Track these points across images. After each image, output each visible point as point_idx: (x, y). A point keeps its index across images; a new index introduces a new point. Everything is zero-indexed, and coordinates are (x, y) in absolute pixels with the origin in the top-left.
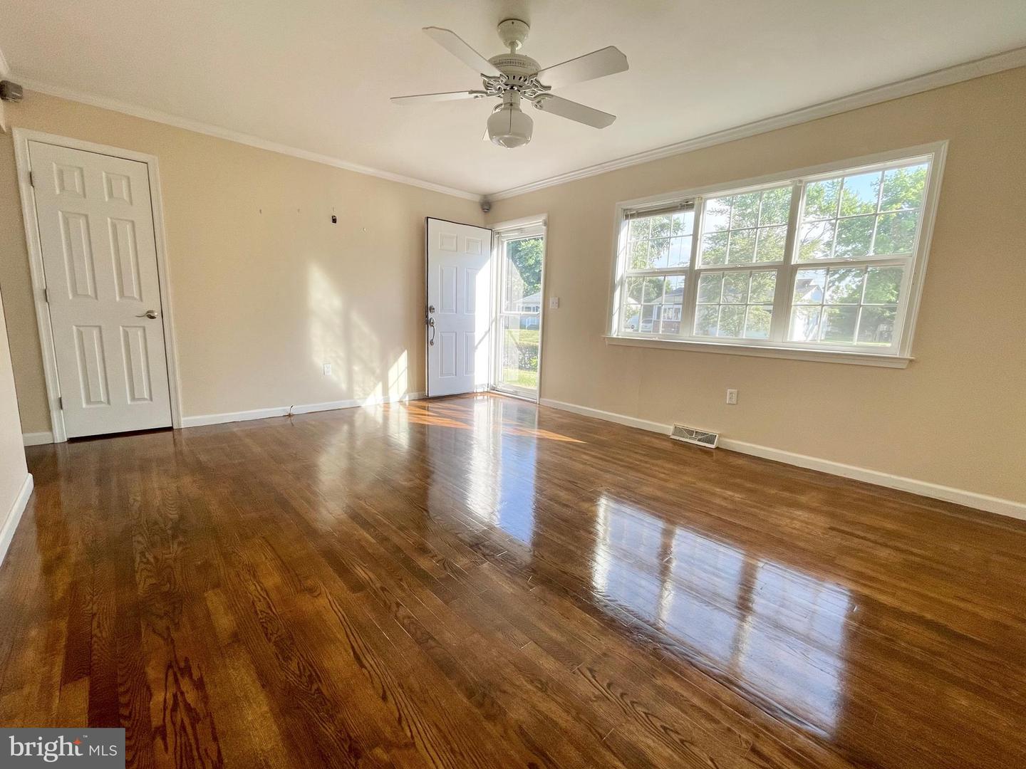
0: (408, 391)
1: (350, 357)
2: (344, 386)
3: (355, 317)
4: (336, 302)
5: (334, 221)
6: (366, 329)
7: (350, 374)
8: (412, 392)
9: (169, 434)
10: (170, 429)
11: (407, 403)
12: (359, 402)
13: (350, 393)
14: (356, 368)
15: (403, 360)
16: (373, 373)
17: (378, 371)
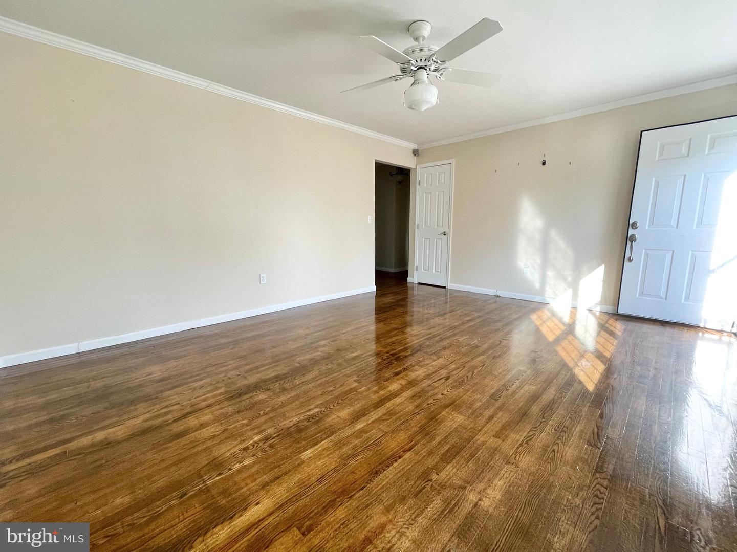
0: (601, 303)
1: (545, 264)
2: (537, 285)
3: (553, 234)
4: (539, 223)
5: (544, 164)
6: (562, 244)
7: (543, 278)
8: (606, 305)
9: (444, 289)
10: (445, 287)
11: (598, 314)
12: (548, 300)
13: (542, 291)
14: (550, 273)
15: (600, 272)
16: (564, 279)
17: (570, 279)
